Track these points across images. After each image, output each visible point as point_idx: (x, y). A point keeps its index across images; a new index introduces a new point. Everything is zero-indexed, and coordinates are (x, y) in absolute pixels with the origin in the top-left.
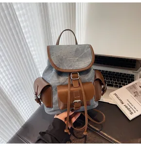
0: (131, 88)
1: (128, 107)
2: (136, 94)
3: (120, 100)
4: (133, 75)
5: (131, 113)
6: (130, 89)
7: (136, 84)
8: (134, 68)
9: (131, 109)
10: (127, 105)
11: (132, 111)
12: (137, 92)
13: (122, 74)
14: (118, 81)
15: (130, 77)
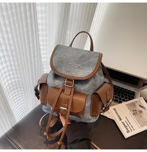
0: (131, 106)
1: (126, 125)
2: (135, 113)
3: (119, 116)
4: (134, 92)
5: (128, 132)
6: (129, 106)
7: (136, 102)
8: (137, 85)
9: (128, 127)
10: (125, 123)
11: (129, 129)
12: (135, 110)
13: (123, 89)
14: (119, 95)
15: (131, 94)
